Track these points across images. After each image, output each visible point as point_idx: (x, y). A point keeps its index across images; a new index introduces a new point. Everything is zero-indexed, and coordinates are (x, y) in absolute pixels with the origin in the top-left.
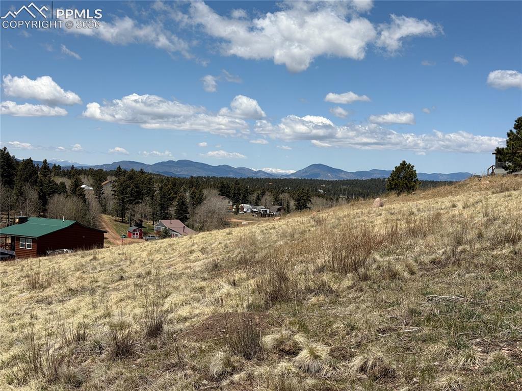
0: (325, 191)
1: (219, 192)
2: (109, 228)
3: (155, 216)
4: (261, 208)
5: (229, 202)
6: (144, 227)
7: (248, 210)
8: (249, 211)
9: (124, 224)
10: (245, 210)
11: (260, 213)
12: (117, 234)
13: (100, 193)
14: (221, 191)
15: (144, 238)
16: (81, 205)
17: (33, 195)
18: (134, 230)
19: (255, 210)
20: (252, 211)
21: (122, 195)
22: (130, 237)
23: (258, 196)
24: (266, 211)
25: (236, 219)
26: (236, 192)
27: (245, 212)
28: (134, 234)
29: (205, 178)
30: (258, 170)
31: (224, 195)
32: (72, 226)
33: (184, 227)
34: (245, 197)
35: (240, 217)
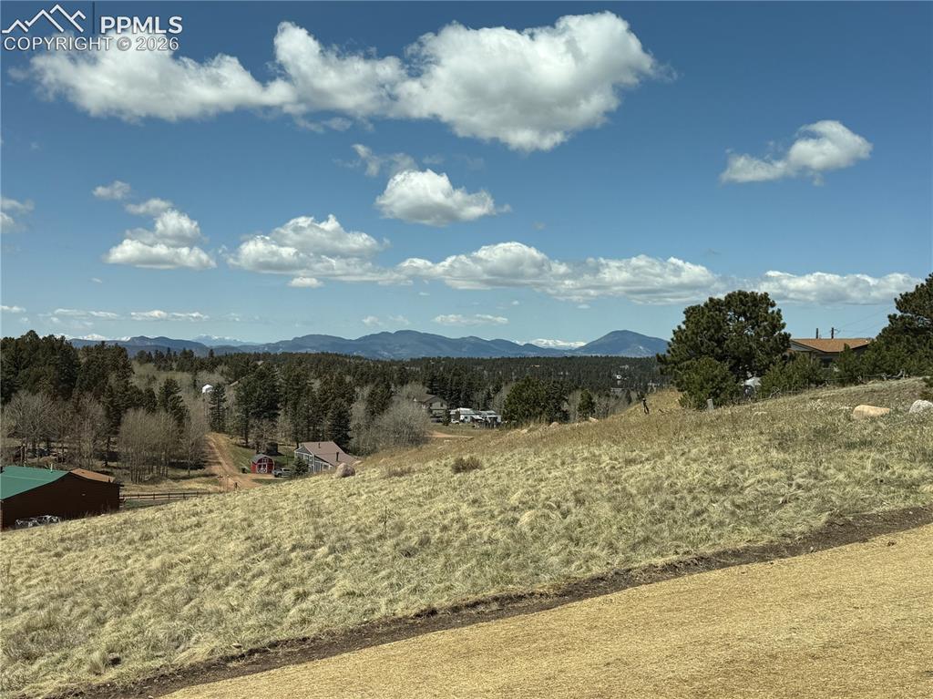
0: (624, 376)
1: (427, 389)
2: (224, 457)
3: (299, 436)
4: (488, 414)
5: (442, 406)
6: (280, 454)
7: (466, 418)
8: (469, 419)
9: (248, 450)
10: (462, 417)
11: (487, 421)
12: (235, 467)
13: (220, 401)
14: (431, 386)
15: (273, 472)
16: (172, 424)
17: (97, 410)
18: (260, 461)
19: (478, 417)
20: (473, 420)
21: (246, 404)
22: (254, 472)
23: (489, 394)
24: (495, 419)
25: (445, 433)
26: (454, 388)
27: (463, 421)
28: (260, 466)
29: (434, 359)
30: (525, 343)
31: (436, 394)
32: (62, 479)
33: (338, 454)
34: (468, 397)
35: (452, 429)
